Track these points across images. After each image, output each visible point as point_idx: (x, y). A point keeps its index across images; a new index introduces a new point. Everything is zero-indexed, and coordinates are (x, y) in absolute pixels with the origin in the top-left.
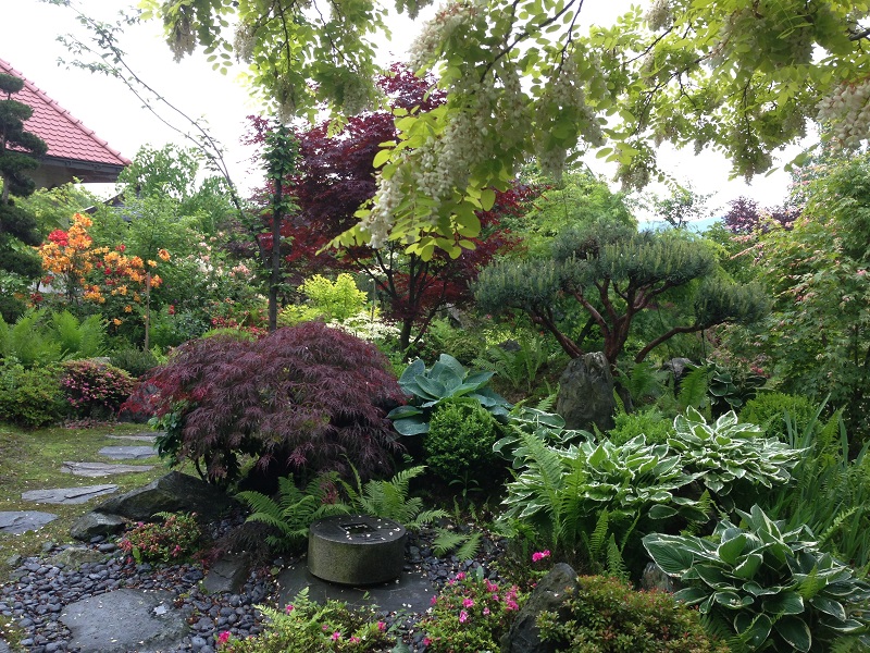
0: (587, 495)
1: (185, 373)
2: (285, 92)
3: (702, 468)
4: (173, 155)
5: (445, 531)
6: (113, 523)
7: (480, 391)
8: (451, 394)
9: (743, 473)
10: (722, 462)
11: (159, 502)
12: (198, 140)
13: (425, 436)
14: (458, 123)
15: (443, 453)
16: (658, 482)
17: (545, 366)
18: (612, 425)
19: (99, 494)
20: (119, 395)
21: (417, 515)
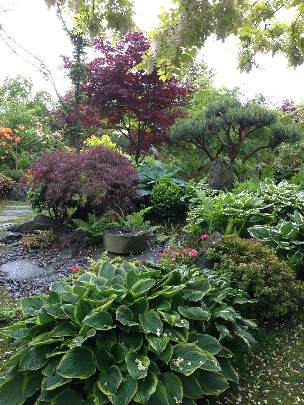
0: (224, 213)
1: (45, 168)
2: (92, 26)
3: (272, 202)
4: (21, 81)
5: (161, 235)
6: (16, 235)
7: (173, 177)
8: (161, 178)
9: (290, 203)
10: (281, 199)
11: (35, 226)
12: (39, 66)
13: (150, 196)
14: (184, 15)
15: (158, 203)
16: (254, 207)
17: (201, 168)
18: (233, 187)
19: (6, 227)
20: (8, 189)
21: (149, 228)
